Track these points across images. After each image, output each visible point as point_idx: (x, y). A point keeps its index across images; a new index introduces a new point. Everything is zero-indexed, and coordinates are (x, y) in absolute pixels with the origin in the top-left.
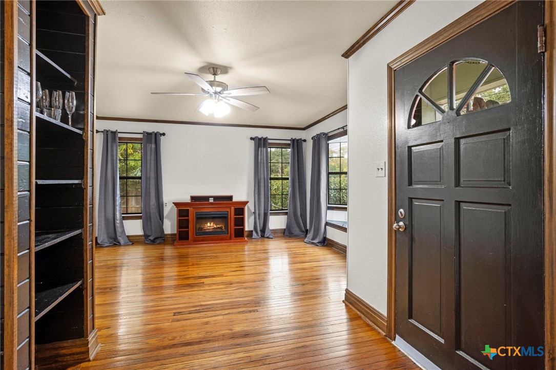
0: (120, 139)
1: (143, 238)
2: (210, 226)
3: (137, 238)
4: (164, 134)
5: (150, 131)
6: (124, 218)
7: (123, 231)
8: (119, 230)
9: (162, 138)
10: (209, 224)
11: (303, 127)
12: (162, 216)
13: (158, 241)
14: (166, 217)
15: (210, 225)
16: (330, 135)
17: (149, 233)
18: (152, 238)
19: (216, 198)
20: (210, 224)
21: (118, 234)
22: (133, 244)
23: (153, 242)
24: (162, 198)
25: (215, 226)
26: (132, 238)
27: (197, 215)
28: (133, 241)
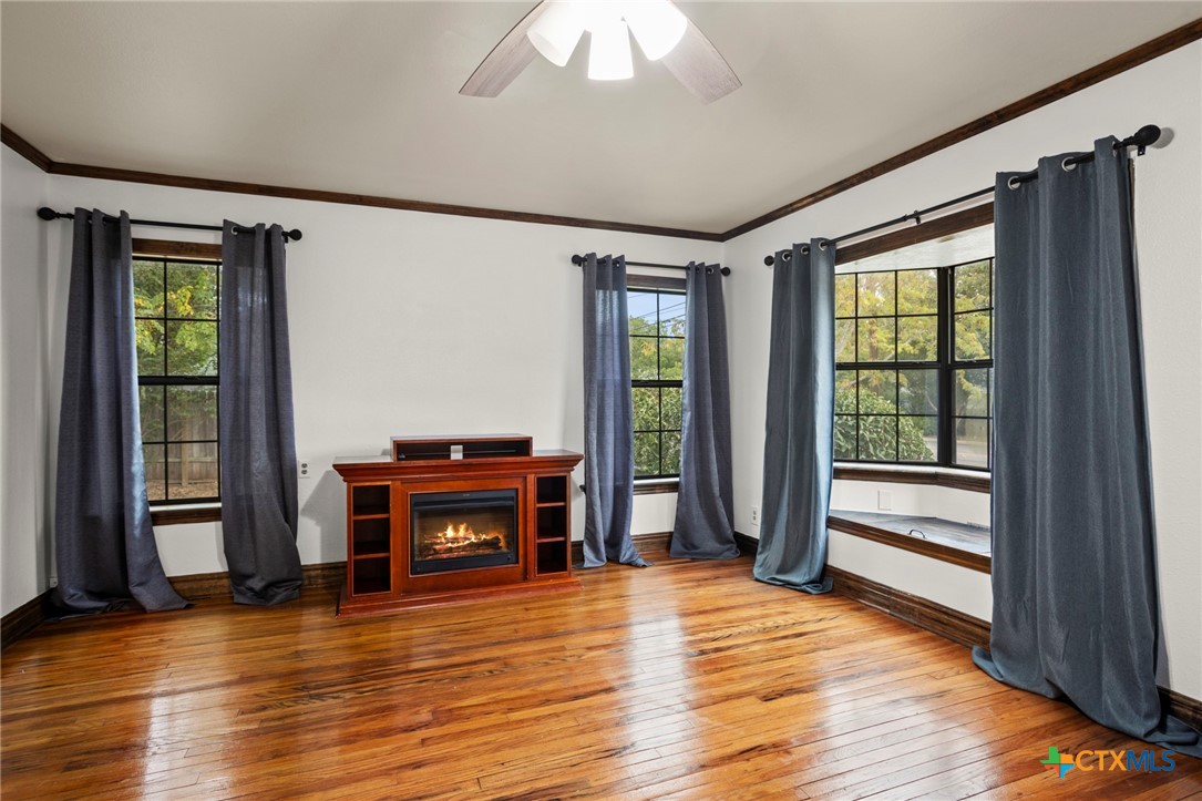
0: (140, 245)
1: (225, 582)
2: (455, 540)
3: (206, 584)
4: (296, 235)
5: (249, 223)
6: (157, 519)
7: (155, 562)
8: (136, 559)
9: (291, 247)
10: (450, 533)
11: (721, 231)
12: (291, 509)
13: (282, 594)
14: (303, 510)
15: (455, 535)
16: (841, 245)
17: (246, 567)
18: (257, 584)
19: (472, 447)
20: (456, 530)
21: (134, 576)
22: (188, 607)
23: (263, 599)
24: (293, 446)
25: (473, 539)
26: (186, 586)
27: (417, 504)
28: (192, 596)
